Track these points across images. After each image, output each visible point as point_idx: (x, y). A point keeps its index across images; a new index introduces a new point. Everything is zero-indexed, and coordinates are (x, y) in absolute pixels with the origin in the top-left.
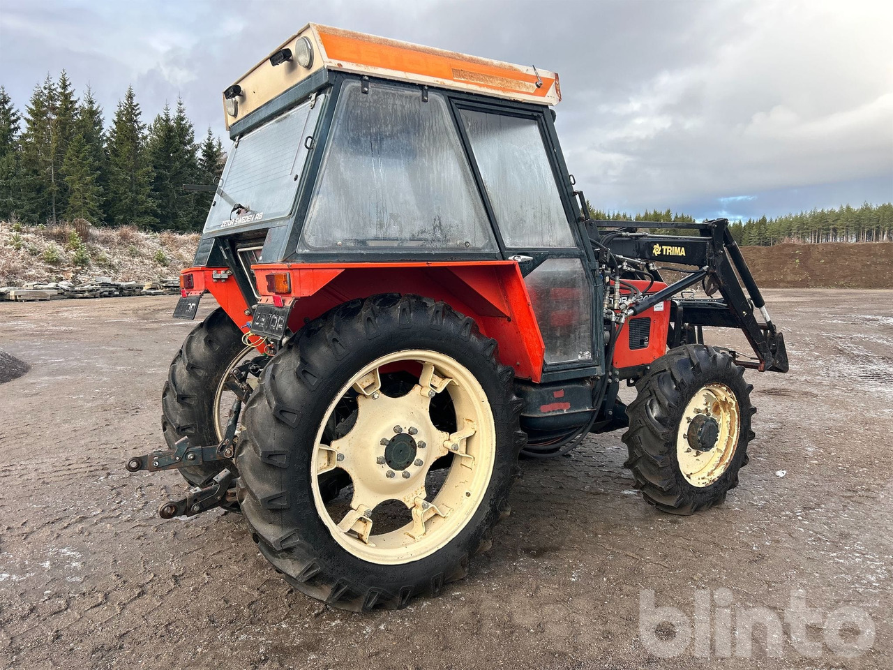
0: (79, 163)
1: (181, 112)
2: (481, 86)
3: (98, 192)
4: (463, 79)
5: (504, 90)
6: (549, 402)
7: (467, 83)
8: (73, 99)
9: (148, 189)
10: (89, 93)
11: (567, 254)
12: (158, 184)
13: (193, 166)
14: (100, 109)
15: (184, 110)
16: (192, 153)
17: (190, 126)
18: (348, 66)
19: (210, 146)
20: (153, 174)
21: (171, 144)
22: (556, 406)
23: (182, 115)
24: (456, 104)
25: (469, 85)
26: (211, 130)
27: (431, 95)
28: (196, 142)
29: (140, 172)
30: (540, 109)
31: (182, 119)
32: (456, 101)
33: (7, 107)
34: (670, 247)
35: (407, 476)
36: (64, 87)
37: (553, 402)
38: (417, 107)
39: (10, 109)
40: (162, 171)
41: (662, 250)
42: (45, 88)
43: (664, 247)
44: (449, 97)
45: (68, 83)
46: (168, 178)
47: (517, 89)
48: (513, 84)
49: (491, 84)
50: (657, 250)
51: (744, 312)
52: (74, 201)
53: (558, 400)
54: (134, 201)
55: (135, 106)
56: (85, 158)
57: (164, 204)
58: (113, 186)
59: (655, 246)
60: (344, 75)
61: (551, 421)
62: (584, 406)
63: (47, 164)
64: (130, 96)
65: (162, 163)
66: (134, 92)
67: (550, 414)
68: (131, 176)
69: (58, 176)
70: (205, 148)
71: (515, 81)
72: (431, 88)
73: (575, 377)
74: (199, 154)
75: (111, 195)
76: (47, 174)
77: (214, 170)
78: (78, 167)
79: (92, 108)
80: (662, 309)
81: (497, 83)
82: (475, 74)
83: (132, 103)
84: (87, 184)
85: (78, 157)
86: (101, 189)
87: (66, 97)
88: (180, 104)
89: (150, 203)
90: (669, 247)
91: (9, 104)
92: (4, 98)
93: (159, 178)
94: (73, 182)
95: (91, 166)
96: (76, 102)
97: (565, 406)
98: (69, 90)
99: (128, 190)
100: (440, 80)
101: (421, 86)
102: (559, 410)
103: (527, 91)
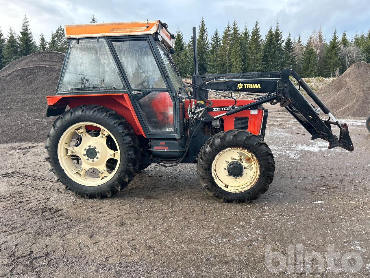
0: (236, 54)
1: (278, 27)
2: (120, 32)
3: (241, 64)
4: (113, 32)
5: (130, 32)
6: (158, 146)
7: (114, 33)
8: (237, 29)
9: (260, 61)
10: (246, 26)
11: (160, 90)
12: (265, 59)
13: (281, 50)
14: (249, 31)
15: (279, 26)
16: (280, 44)
17: (281, 33)
18: (72, 36)
19: (289, 40)
20: (263, 55)
21: (272, 41)
22: (161, 147)
23: (278, 28)
24: (110, 41)
25: (115, 33)
26: (290, 33)
27: (100, 40)
28: (283, 39)
29: (258, 55)
30: (147, 36)
31: (278, 30)
32: (110, 40)
33: (217, 36)
34: (250, 85)
35: (93, 161)
36: (235, 25)
37: (160, 146)
38: (95, 44)
39: (218, 37)
40: (267, 53)
41: (244, 86)
42: (227, 27)
43: (245, 85)
44: (108, 39)
45: (236, 24)
46: (269, 56)
47: (137, 30)
48: (136, 29)
49: (125, 31)
50: (240, 86)
51: (310, 116)
52: (233, 69)
53: (162, 145)
54: (255, 66)
55: (258, 28)
56: (238, 52)
57: (267, 67)
58: (247, 61)
59: (239, 84)
60: (72, 39)
61: (159, 153)
62: (176, 149)
63: (226, 56)
64: (257, 25)
65: (267, 50)
66: (258, 23)
67: (158, 150)
68: (255, 57)
69: (230, 60)
70: (287, 41)
71: (137, 28)
72: (100, 37)
73: (164, 137)
74: (284, 44)
75: (246, 65)
76: (225, 60)
77: (290, 50)
78: (235, 56)
79: (246, 31)
80: (257, 113)
81: (128, 30)
82: (119, 29)
83: (257, 27)
84: (238, 62)
85: (235, 52)
86: (243, 63)
87: (235, 29)
88: (278, 24)
89: (261, 67)
90: (248, 85)
91: (218, 35)
92: (217, 33)
93: (266, 56)
94: (233, 62)
95: (239, 55)
96: (238, 30)
97: (166, 148)
98: (236, 26)
99: (252, 63)
100: (103, 34)
101: (96, 38)
102: (163, 149)
103: (141, 30)
